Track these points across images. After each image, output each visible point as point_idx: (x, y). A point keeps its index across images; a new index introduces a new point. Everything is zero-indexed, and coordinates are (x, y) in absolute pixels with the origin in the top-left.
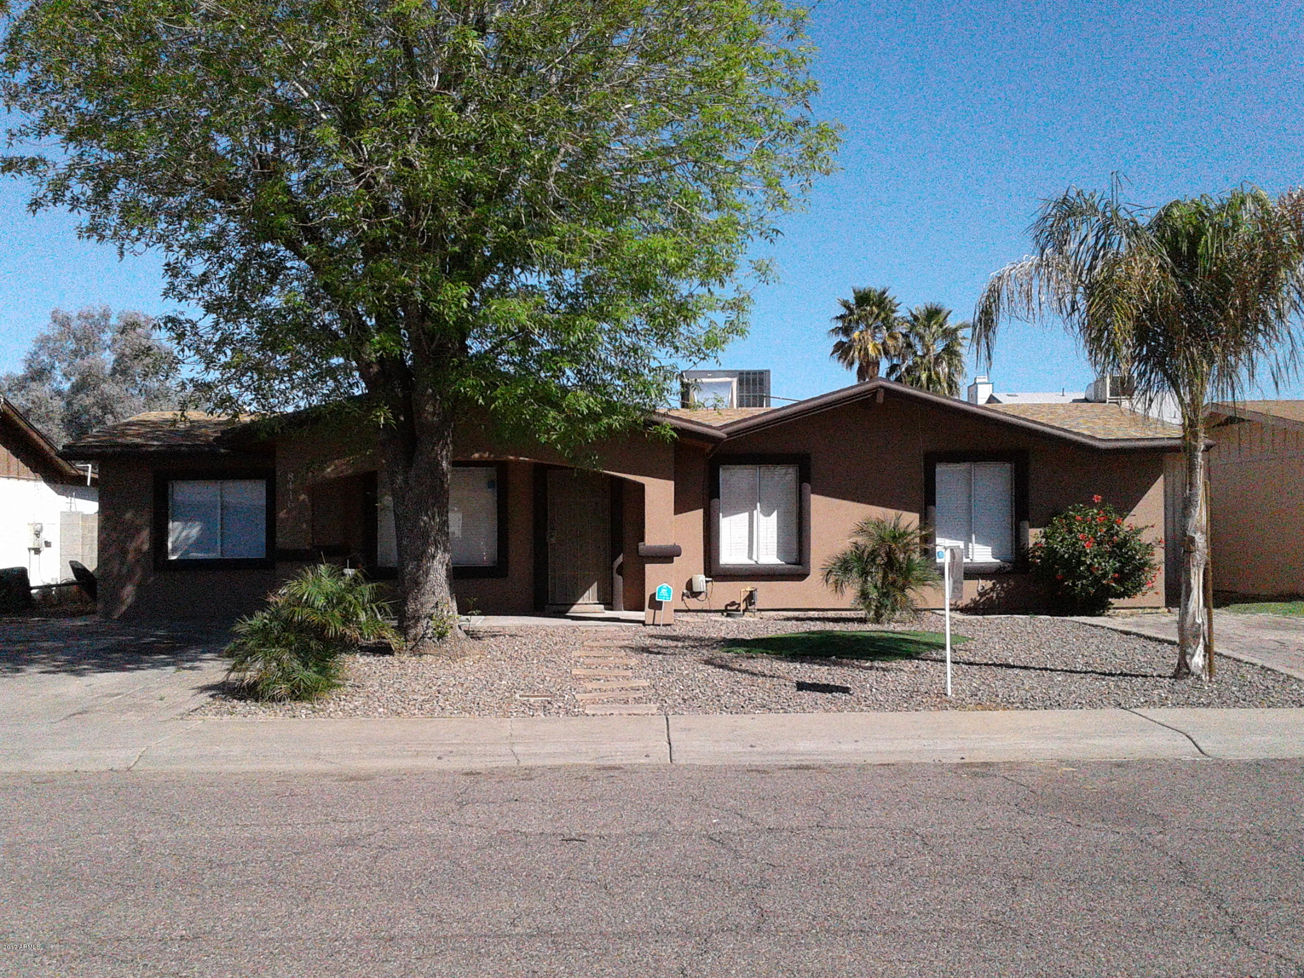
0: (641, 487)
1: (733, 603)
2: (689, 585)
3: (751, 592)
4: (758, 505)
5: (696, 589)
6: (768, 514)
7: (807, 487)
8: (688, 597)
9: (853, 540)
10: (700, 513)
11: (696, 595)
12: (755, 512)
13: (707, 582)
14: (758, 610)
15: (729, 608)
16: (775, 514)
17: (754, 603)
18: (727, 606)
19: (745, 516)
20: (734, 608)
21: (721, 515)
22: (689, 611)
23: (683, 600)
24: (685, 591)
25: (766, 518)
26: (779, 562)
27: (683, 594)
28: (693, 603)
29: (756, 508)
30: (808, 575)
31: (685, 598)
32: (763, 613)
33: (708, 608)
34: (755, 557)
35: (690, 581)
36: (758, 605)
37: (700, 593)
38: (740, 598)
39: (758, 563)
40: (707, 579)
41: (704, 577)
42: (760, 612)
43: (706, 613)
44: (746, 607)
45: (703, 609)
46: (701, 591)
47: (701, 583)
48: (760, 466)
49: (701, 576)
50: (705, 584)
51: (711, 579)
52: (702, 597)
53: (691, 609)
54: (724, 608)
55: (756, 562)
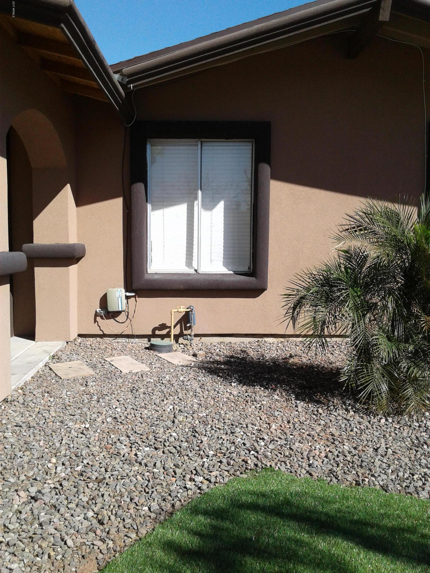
1: (163, 327)
2: (104, 301)
3: (187, 313)
4: (200, 193)
5: (112, 307)
6: (209, 206)
7: (266, 169)
8: (102, 318)
9: (343, 245)
10: (118, 203)
11: (114, 315)
12: (196, 203)
13: (127, 298)
14: (196, 335)
15: (157, 332)
16: (221, 206)
17: (190, 327)
18: (154, 330)
19: (182, 209)
20: (164, 332)
21: (149, 206)
22: (103, 336)
23: (95, 321)
24: (98, 310)
26: (224, 270)
27: (96, 315)
28: (110, 326)
29: (196, 198)
30: (266, 290)
31: (98, 319)
32: (204, 339)
33: (130, 333)
34: (195, 265)
35: (105, 296)
36: (196, 330)
37: (119, 313)
38: (172, 320)
39: (200, 272)
40: (128, 294)
41: (123, 290)
42: (199, 338)
43: (127, 340)
44: (179, 331)
45: (122, 334)
46: (120, 310)
47: (120, 299)
48: (202, 140)
49: (119, 290)
50: (124, 301)
51: (133, 294)
52: (121, 318)
53: (107, 333)
54: (150, 333)
55: (196, 271)
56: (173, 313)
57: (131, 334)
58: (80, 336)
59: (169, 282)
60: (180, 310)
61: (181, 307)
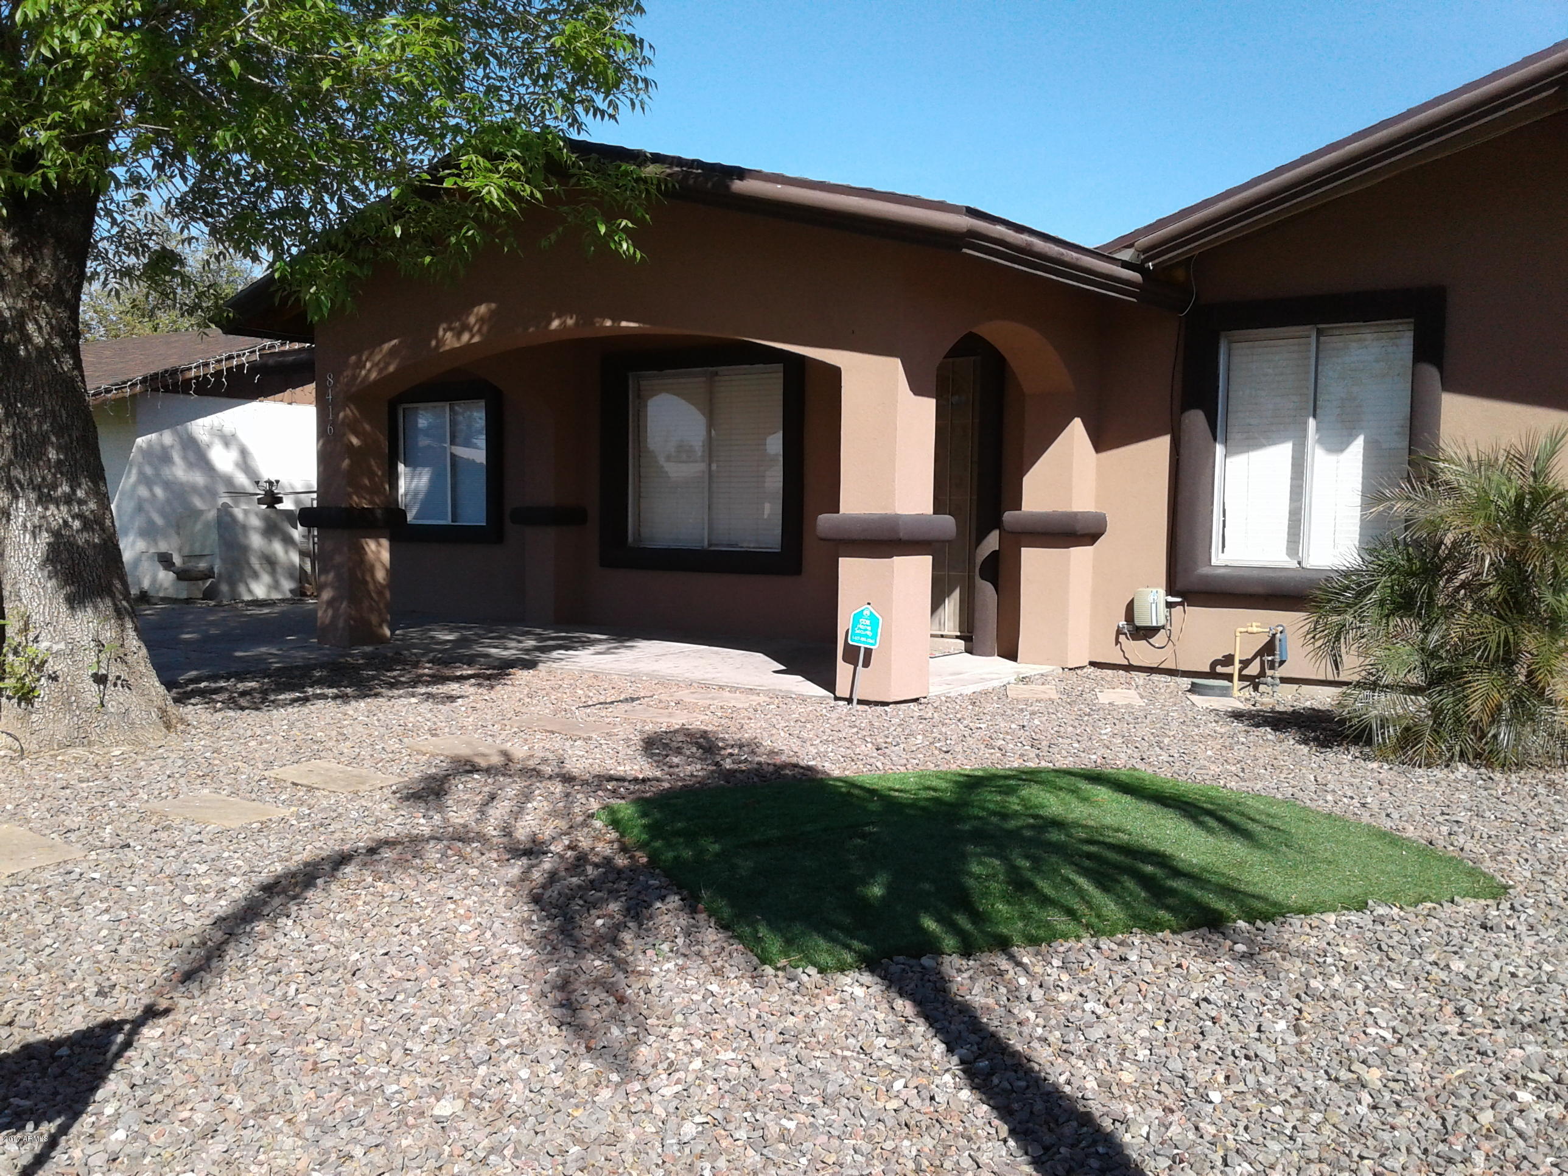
0: (834, 373)
1: (1229, 659)
2: (1130, 609)
3: (1274, 636)
4: (1312, 422)
5: (1143, 619)
6: (1338, 446)
7: (1431, 374)
8: (1127, 637)
10: (1162, 445)
11: (1145, 633)
12: (1308, 443)
13: (1169, 605)
14: (1284, 680)
15: (1218, 669)
16: (1358, 446)
17: (1278, 664)
18: (1214, 664)
19: (1280, 454)
20: (1232, 670)
21: (1219, 449)
22: (1129, 668)
23: (1117, 642)
24: (1122, 624)
25: (1333, 458)
27: (1119, 632)
28: (1139, 652)
29: (1308, 432)
31: (1122, 638)
32: (1305, 688)
33: (1172, 666)
34: (1301, 553)
35: (1132, 601)
37: (1154, 630)
38: (1247, 649)
39: (1304, 565)
40: (1170, 599)
41: (1162, 592)
42: (1296, 686)
43: (1169, 678)
44: (1258, 670)
45: (1161, 666)
46: (1154, 624)
47: (1154, 606)
48: (1321, 326)
49: (1154, 591)
50: (1163, 610)
51: (1179, 600)
52: (1159, 639)
53: (1135, 664)
54: (1208, 670)
55: (1299, 563)
56: (1238, 634)
57: (1174, 667)
58: (1093, 664)
59: (1241, 580)
60: (1250, 629)
61: (1254, 624)
